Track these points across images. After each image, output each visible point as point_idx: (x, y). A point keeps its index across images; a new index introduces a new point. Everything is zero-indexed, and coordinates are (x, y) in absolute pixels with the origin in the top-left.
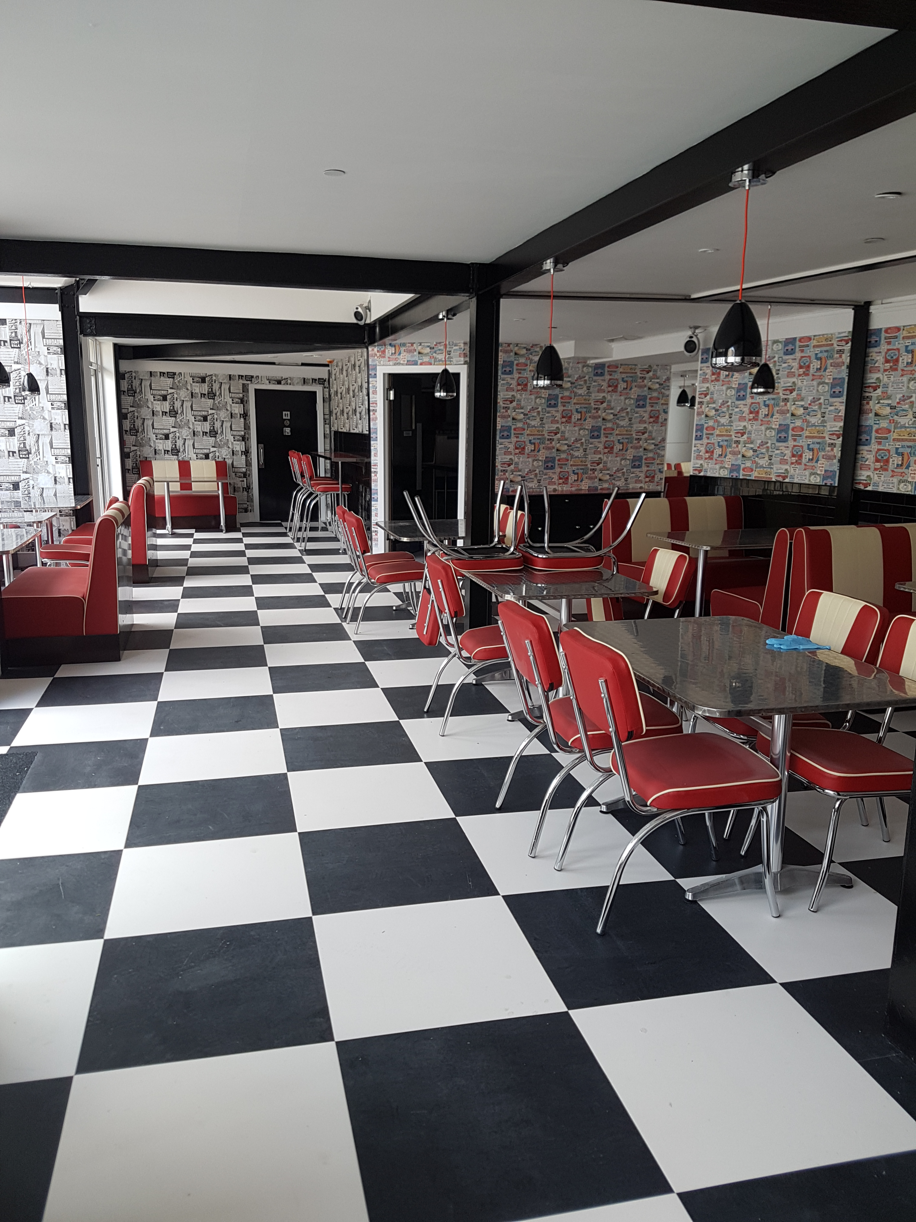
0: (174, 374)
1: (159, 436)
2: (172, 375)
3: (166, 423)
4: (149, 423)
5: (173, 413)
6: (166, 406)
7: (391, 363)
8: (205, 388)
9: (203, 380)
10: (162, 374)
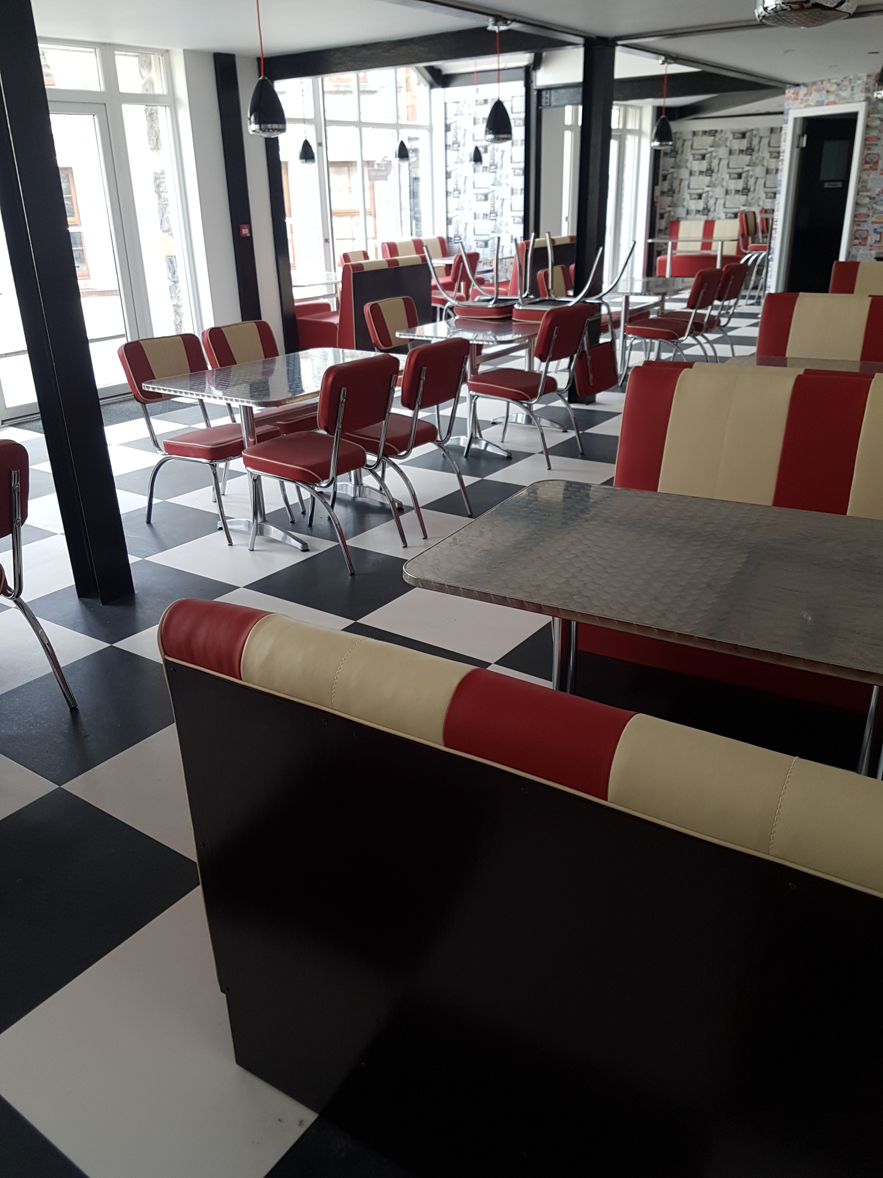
0: (716, 131)
1: (694, 196)
2: (713, 133)
3: (700, 183)
4: (685, 183)
5: (710, 172)
6: (703, 165)
7: (802, 106)
8: (744, 144)
9: (743, 135)
10: (705, 133)
